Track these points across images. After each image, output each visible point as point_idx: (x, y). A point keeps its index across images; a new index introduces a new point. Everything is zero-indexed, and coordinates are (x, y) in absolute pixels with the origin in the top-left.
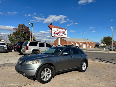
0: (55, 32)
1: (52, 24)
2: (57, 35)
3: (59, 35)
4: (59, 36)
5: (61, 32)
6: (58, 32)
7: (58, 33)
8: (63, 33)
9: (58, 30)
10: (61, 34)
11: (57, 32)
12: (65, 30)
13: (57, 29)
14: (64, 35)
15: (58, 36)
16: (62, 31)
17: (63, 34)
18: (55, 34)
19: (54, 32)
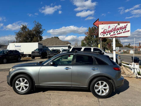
0: (105, 31)
1: (98, 19)
2: (109, 34)
3: (112, 33)
4: (113, 35)
5: (117, 28)
6: (110, 29)
7: (111, 32)
8: (121, 29)
9: (109, 27)
10: (116, 31)
11: (107, 30)
12: (125, 24)
13: (109, 25)
14: (124, 32)
15: (111, 35)
16: (119, 27)
17: (121, 31)
18: (105, 33)
19: (103, 31)
